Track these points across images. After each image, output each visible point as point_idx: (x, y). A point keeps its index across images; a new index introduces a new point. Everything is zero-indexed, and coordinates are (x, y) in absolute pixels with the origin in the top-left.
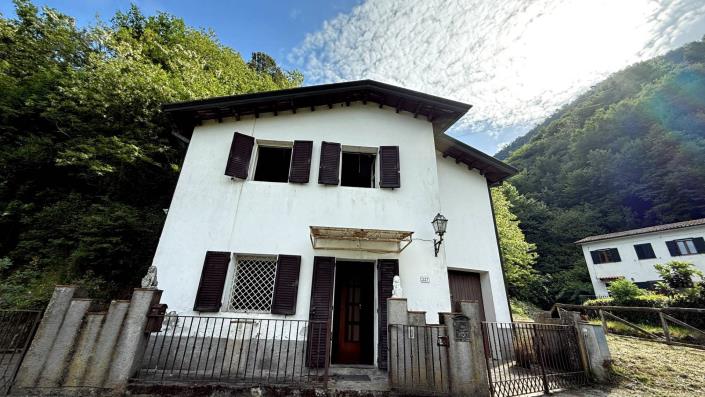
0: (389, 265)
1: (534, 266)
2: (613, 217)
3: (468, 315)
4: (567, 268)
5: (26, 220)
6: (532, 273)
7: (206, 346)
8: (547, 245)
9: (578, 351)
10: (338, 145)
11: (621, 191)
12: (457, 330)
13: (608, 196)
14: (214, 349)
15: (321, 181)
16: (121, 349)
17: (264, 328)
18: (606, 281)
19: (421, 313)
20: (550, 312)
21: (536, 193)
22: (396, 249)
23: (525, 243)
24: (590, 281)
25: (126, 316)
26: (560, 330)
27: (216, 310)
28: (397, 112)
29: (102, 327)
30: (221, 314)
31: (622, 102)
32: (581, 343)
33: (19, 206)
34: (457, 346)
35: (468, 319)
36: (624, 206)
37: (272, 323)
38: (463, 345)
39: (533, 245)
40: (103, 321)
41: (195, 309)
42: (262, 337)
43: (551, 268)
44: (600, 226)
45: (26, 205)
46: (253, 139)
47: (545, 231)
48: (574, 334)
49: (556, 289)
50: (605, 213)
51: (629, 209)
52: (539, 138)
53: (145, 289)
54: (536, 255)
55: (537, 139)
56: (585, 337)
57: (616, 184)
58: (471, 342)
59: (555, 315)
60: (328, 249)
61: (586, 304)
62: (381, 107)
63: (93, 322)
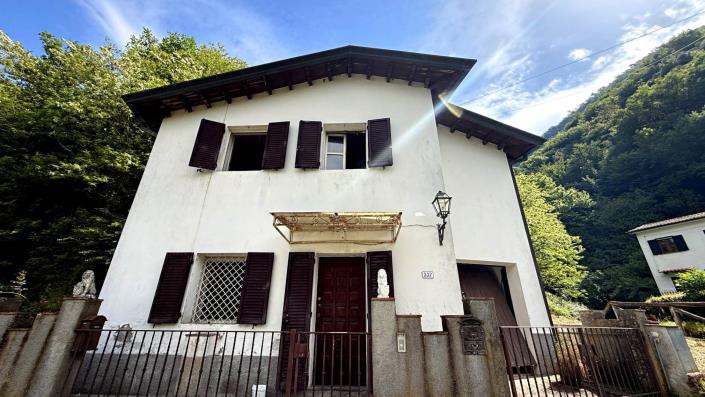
0: (381, 259)
1: (580, 262)
2: (671, 203)
3: (480, 318)
4: (620, 263)
5: (34, 237)
6: (578, 270)
7: (160, 365)
8: (594, 239)
9: (648, 363)
10: (320, 123)
11: (678, 172)
12: (466, 338)
13: (662, 179)
14: (168, 369)
15: (298, 165)
16: (40, 373)
17: (230, 342)
18: (672, 275)
19: (414, 317)
20: (603, 312)
21: (577, 184)
22: (390, 238)
23: (567, 236)
24: (651, 276)
25: (51, 331)
26: (618, 335)
27: (174, 321)
28: (388, 81)
29: (22, 346)
30: (180, 326)
31: (669, 74)
32: (651, 352)
33: (28, 223)
34: (466, 362)
35: (480, 323)
36: (684, 189)
37: (240, 336)
38: (475, 361)
39: (577, 238)
40: (25, 339)
41: (149, 321)
42: (228, 353)
43: (601, 263)
44: (657, 213)
45: (34, 223)
46: (224, 125)
47: (590, 223)
48: (640, 340)
49: (609, 287)
50: (660, 199)
51: (690, 192)
52: (575, 124)
53: (76, 299)
54: (582, 249)
55: (572, 126)
56: (655, 343)
57: (671, 164)
58: (486, 356)
59: (610, 315)
60: (307, 243)
61: (649, 301)
62: (368, 78)
63: (14, 339)
